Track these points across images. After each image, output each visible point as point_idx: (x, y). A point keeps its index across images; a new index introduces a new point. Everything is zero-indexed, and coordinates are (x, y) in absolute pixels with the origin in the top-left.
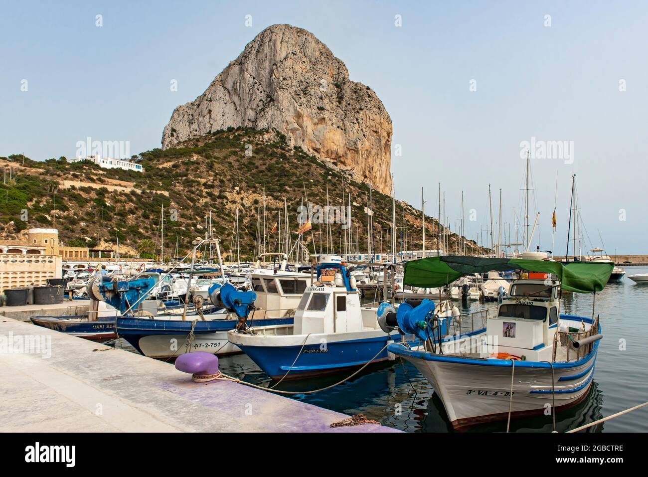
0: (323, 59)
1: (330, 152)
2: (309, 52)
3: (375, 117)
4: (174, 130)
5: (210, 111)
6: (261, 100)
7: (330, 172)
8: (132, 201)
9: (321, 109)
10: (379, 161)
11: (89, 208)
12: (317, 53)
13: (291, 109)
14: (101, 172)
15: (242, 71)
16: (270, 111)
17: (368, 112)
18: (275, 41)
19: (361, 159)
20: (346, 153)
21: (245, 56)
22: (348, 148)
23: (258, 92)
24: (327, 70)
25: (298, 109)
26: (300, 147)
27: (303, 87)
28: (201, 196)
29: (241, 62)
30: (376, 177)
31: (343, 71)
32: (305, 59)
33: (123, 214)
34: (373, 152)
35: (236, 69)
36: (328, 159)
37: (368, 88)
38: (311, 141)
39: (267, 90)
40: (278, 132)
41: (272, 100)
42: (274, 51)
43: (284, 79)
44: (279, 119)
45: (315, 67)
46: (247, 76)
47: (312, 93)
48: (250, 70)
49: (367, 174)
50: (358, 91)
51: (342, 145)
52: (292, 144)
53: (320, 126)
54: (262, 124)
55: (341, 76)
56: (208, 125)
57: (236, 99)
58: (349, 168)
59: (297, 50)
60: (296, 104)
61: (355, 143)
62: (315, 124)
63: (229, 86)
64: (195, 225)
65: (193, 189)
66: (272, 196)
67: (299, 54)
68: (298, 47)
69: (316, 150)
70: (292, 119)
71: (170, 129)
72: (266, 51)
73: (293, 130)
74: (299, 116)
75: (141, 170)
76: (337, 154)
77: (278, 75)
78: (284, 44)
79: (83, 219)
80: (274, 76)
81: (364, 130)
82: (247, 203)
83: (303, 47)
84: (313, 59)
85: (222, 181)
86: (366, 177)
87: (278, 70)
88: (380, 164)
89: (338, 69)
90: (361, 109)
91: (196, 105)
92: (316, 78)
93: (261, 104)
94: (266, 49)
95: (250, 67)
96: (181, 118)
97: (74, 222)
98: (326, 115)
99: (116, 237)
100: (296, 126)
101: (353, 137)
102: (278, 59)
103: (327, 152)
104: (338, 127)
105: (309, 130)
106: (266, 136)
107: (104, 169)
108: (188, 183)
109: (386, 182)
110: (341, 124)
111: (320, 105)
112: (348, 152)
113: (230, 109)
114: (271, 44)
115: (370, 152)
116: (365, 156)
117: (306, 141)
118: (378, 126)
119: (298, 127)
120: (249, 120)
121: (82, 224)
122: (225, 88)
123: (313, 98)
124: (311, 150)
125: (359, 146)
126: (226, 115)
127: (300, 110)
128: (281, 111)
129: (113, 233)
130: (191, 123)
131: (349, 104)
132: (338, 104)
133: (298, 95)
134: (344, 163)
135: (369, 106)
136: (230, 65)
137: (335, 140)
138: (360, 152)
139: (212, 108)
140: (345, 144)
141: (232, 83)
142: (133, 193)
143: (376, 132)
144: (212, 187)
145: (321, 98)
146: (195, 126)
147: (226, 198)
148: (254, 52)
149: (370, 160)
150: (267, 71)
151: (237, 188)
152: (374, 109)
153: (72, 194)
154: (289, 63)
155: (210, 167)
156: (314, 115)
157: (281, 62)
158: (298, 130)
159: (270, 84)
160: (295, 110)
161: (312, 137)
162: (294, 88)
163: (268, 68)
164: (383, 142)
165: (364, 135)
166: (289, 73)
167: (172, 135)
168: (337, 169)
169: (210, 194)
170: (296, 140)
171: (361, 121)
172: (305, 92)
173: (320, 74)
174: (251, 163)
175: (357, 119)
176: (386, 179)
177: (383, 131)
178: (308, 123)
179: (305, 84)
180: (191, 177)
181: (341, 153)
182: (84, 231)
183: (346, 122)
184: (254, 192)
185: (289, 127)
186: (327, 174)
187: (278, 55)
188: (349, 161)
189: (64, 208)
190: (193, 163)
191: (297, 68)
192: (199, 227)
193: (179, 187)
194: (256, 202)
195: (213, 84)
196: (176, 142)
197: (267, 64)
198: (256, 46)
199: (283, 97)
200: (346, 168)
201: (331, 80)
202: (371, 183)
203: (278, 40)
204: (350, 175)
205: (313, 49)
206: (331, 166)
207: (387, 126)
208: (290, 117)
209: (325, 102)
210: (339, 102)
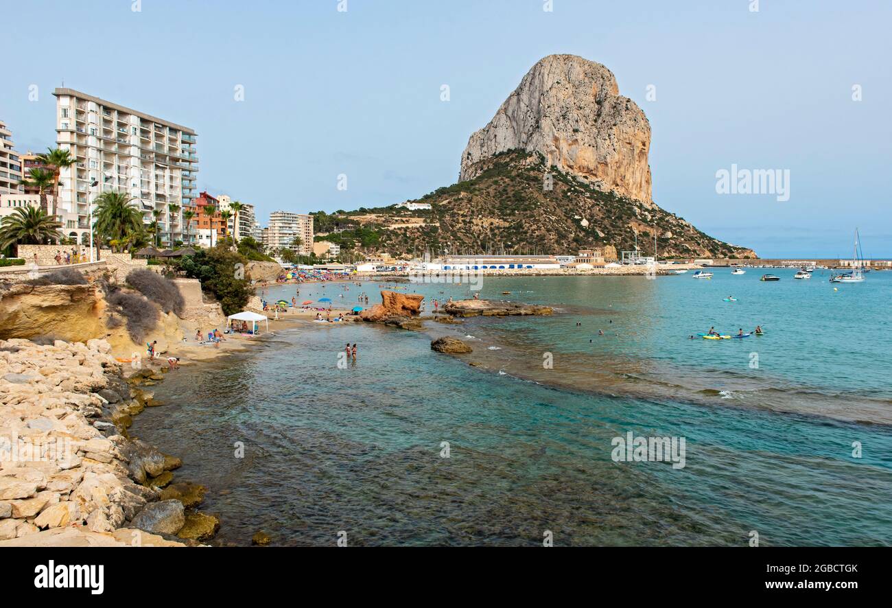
1: (582, 168)
2: (573, 77)
3: (628, 130)
4: (469, 154)
5: (496, 136)
6: (532, 126)
7: (573, 189)
8: (419, 231)
9: (576, 131)
10: (631, 170)
11: (400, 238)
12: (581, 76)
13: (551, 134)
14: (409, 213)
15: (519, 101)
16: (535, 136)
17: (621, 127)
18: (543, 74)
19: (610, 171)
20: (597, 167)
21: (521, 88)
22: (599, 163)
23: (530, 119)
24: (589, 91)
25: (556, 134)
26: (556, 166)
27: (563, 112)
28: (458, 223)
29: (518, 93)
30: (628, 184)
31: (606, 87)
32: (568, 86)
33: (413, 240)
34: (625, 162)
35: (515, 99)
36: (580, 174)
37: (629, 101)
38: (566, 159)
39: (537, 117)
40: (540, 154)
41: (538, 127)
42: (542, 82)
43: (548, 107)
44: (541, 143)
45: (577, 90)
46: (522, 105)
47: (570, 117)
48: (525, 99)
49: (619, 182)
50: (618, 106)
51: (593, 161)
52: (549, 164)
53: (574, 146)
54: (530, 148)
55: (604, 92)
56: (494, 148)
57: (514, 124)
58: (599, 179)
59: (562, 77)
60: (554, 130)
61: (605, 158)
62: (570, 145)
63: (510, 113)
64: (446, 243)
65: (455, 219)
66: (503, 219)
67: (563, 82)
68: (563, 75)
69: (571, 167)
70: (551, 143)
71: (466, 153)
72: (536, 84)
73: (552, 152)
74: (556, 139)
75: (430, 208)
76: (588, 168)
77: (544, 104)
78: (551, 75)
79: (397, 244)
80: (541, 105)
81: (615, 144)
82: (486, 225)
83: (568, 75)
84: (577, 83)
85: (473, 212)
86: (617, 185)
87: (544, 99)
88: (633, 173)
89: (602, 86)
90: (615, 125)
91: (486, 131)
92: (575, 101)
93: (531, 129)
94: (537, 81)
95: (525, 97)
96: (474, 144)
97: (394, 246)
98: (579, 136)
99: (409, 252)
100: (554, 148)
101: (603, 152)
102: (545, 90)
103: (580, 167)
104: (590, 145)
105: (565, 151)
106: (529, 160)
107: (411, 211)
108: (453, 215)
109: (641, 187)
110: (593, 142)
111: (576, 127)
112: (599, 166)
113: (510, 133)
114: (540, 76)
115: (622, 163)
116: (615, 168)
117: (562, 160)
118: (631, 138)
119: (556, 149)
120: (523, 142)
121: (397, 246)
122: (507, 116)
123: (570, 122)
124: (566, 167)
125: (608, 160)
126: (507, 138)
127: (557, 135)
128: (542, 136)
129: (408, 250)
130: (482, 146)
131: (604, 121)
132: (594, 123)
133: (558, 120)
134: (595, 175)
135: (624, 120)
136: (511, 96)
137: (587, 157)
138: (609, 165)
139: (497, 134)
140: (597, 159)
141: (511, 111)
142: (421, 227)
143: (630, 143)
144: (466, 216)
145: (577, 121)
146: (485, 149)
147: (473, 223)
148: (528, 84)
149: (622, 169)
150: (537, 100)
151: (480, 216)
152: (628, 122)
153: (394, 232)
154: (554, 92)
155: (470, 201)
156: (569, 138)
157: (547, 91)
158: (555, 151)
159: (539, 112)
160: (554, 135)
161: (567, 156)
162: (556, 114)
163: (538, 97)
164: (637, 151)
165: (614, 150)
166: (553, 101)
167: (468, 158)
168: (586, 182)
169: (464, 221)
170: (553, 160)
171: (612, 137)
172: (564, 117)
173: (582, 96)
174: (505, 190)
175: (609, 135)
176: (640, 185)
177: (637, 141)
178: (564, 145)
179: (565, 109)
180: (455, 211)
181: (591, 167)
182: (397, 250)
183: (599, 140)
184: (491, 217)
185: (549, 150)
186: (569, 190)
187: (545, 86)
188: (600, 173)
189: (391, 240)
190: (459, 199)
191: (561, 96)
192: (449, 243)
193: (448, 218)
194: (492, 224)
195: (498, 114)
196: (470, 163)
197: (537, 94)
198: (529, 79)
199: (545, 124)
200: (597, 180)
201: (592, 99)
202: (623, 190)
203: (546, 72)
204: (599, 186)
205: (578, 72)
206: (581, 179)
207: (641, 136)
208: (549, 141)
209: (580, 123)
210: (595, 121)
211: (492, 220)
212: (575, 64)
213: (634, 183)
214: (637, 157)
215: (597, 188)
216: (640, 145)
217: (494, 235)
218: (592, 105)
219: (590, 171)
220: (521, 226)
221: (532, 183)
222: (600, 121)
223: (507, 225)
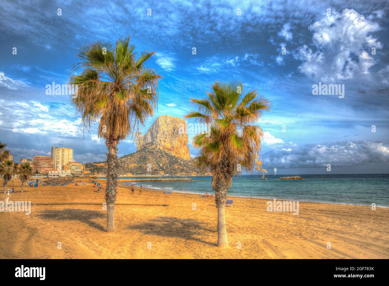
0: (171, 123)
1: (167, 149)
2: (167, 122)
3: (181, 138)
4: (140, 143)
9: (166, 138)
10: (181, 149)
16: (156, 139)
24: (171, 126)
26: (160, 148)
29: (153, 125)
30: (180, 153)
34: (179, 147)
35: (152, 127)
38: (163, 146)
40: (156, 145)
42: (158, 123)
43: (160, 131)
45: (168, 126)
46: (154, 129)
49: (178, 153)
52: (158, 147)
54: (154, 142)
56: (146, 141)
59: (164, 122)
60: (160, 138)
62: (164, 142)
67: (164, 124)
69: (164, 148)
73: (159, 144)
74: (160, 140)
80: (158, 130)
81: (176, 142)
82: (133, 166)
84: (168, 124)
87: (159, 128)
89: (175, 124)
91: (145, 136)
92: (167, 129)
95: (154, 127)
98: (166, 140)
101: (173, 144)
102: (159, 125)
105: (162, 144)
106: (153, 146)
110: (170, 141)
112: (172, 148)
114: (158, 121)
116: (176, 149)
118: (181, 140)
123: (165, 135)
124: (163, 149)
125: (174, 146)
126: (150, 139)
137: (169, 146)
138: (174, 148)
139: (147, 137)
140: (171, 146)
141: (151, 131)
143: (181, 142)
149: (178, 149)
154: (161, 126)
156: (163, 140)
159: (157, 132)
162: (161, 133)
164: (183, 144)
165: (176, 144)
166: (161, 129)
168: (168, 153)
169: (127, 165)
172: (163, 134)
173: (169, 128)
174: (142, 156)
175: (175, 139)
178: (162, 142)
179: (164, 132)
180: (126, 162)
181: (169, 148)
183: (172, 141)
188: (172, 150)
190: (128, 159)
195: (148, 131)
197: (157, 127)
198: (156, 122)
199: (158, 136)
200: (171, 152)
201: (172, 128)
202: (179, 155)
203: (160, 120)
204: (171, 154)
205: (168, 120)
206: (166, 152)
207: (185, 140)
208: (158, 141)
209: (167, 136)
210: (172, 135)
211: (135, 165)
212: (168, 118)
213: (182, 153)
214: (183, 146)
215: (170, 154)
216: (183, 142)
217: (134, 168)
218: (172, 130)
219: (169, 150)
220: (141, 166)
221: (151, 153)
222: (173, 135)
223: (138, 166)
